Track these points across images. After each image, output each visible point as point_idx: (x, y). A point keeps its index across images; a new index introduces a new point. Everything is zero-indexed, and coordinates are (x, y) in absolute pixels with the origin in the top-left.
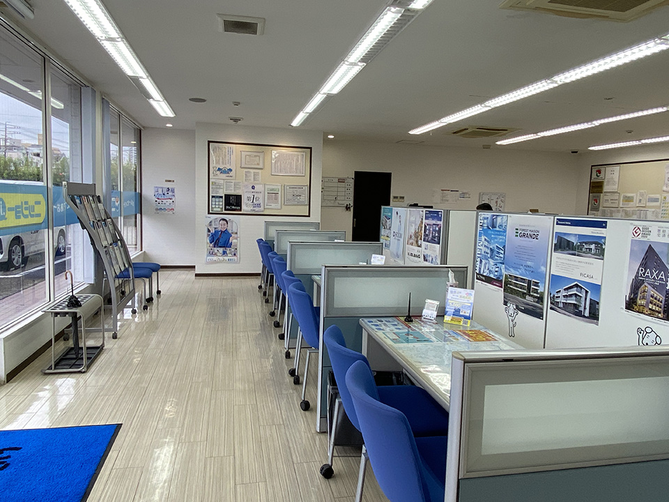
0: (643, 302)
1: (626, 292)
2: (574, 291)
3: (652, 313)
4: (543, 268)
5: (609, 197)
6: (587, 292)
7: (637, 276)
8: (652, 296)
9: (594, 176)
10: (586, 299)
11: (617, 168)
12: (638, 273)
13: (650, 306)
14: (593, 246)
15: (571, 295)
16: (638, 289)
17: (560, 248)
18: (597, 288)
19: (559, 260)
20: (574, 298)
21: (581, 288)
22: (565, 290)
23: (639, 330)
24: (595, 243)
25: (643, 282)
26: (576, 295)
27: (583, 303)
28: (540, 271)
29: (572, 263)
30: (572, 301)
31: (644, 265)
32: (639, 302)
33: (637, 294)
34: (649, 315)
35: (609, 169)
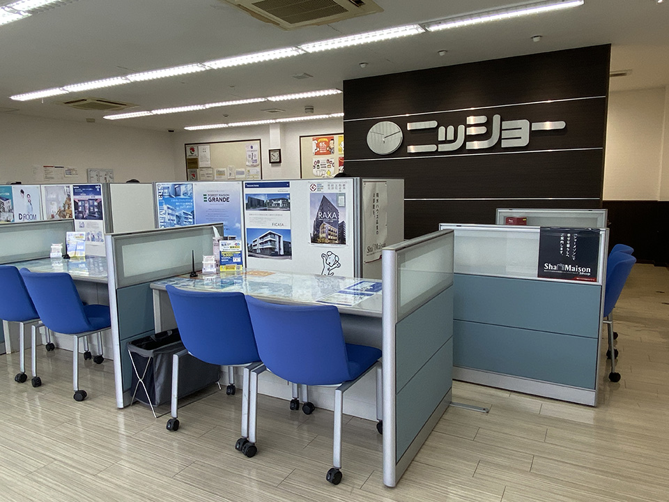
0: (324, 235)
1: (311, 231)
2: (269, 238)
3: (331, 241)
4: (237, 225)
5: (205, 172)
6: (280, 237)
7: (317, 219)
8: (329, 230)
9: (189, 153)
10: (279, 242)
11: (207, 147)
12: (318, 216)
13: (329, 237)
14: (280, 202)
15: (266, 242)
16: (319, 228)
17: (252, 206)
18: (288, 232)
19: (251, 216)
20: (269, 243)
21: (274, 234)
22: (260, 238)
23: (323, 256)
24: (282, 199)
25: (322, 222)
26: (271, 241)
27: (278, 246)
28: (235, 227)
29: (263, 216)
30: (268, 245)
31: (322, 209)
32: (321, 236)
33: (319, 231)
34: (329, 243)
35: (201, 147)
